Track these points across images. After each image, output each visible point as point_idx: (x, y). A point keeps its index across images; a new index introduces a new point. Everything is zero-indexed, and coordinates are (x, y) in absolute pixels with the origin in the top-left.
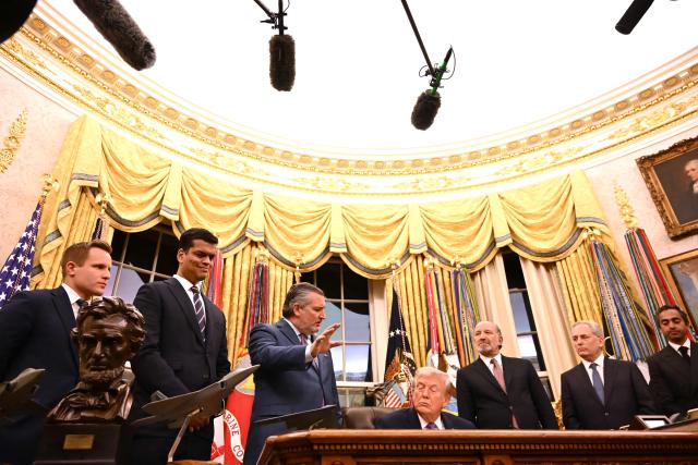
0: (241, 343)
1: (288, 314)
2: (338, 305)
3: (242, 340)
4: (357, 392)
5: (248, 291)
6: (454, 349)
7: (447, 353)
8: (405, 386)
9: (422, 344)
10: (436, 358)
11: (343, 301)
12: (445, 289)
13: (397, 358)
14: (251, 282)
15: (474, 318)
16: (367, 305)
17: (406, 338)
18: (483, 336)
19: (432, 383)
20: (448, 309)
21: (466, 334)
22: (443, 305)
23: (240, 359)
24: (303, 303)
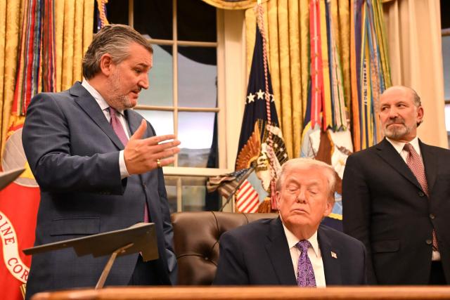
0: (13, 109)
1: (90, 71)
2: (169, 49)
3: (13, 103)
4: (194, 183)
5: (20, 26)
6: (346, 122)
7: (334, 128)
8: (266, 176)
9: (297, 114)
10: (315, 136)
11: (175, 42)
12: (340, 28)
13: (257, 133)
14: (24, 10)
15: (382, 78)
16: (214, 50)
17: (272, 105)
18: (393, 111)
19: (312, 181)
20: (341, 61)
21: (367, 100)
22: (335, 56)
23: (12, 133)
24: (115, 57)
